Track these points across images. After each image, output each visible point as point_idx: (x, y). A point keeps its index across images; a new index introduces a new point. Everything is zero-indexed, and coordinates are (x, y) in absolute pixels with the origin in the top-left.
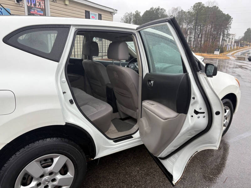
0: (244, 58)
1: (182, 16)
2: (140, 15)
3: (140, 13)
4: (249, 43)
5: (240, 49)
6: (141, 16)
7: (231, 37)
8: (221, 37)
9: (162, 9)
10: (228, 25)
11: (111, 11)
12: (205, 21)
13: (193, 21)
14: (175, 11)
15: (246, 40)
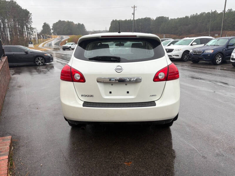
7: (34, 30)
10: (29, 20)
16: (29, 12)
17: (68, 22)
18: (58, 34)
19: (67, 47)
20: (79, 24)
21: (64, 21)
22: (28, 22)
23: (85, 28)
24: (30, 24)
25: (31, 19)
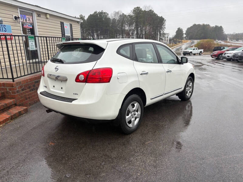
0: (180, 53)
1: (123, 19)
2: (84, 19)
3: (84, 17)
4: (180, 40)
5: (174, 46)
6: (86, 20)
7: (166, 36)
8: (159, 36)
9: (105, 13)
10: (163, 26)
11: (78, 21)
12: (144, 23)
13: (133, 24)
14: (117, 14)
15: (178, 38)
16: (164, 19)
17: (204, 25)
18: (190, 39)
19: (188, 52)
20: (216, 27)
21: (199, 25)
22: (161, 28)
23: (223, 30)
24: (163, 30)
25: (165, 25)
